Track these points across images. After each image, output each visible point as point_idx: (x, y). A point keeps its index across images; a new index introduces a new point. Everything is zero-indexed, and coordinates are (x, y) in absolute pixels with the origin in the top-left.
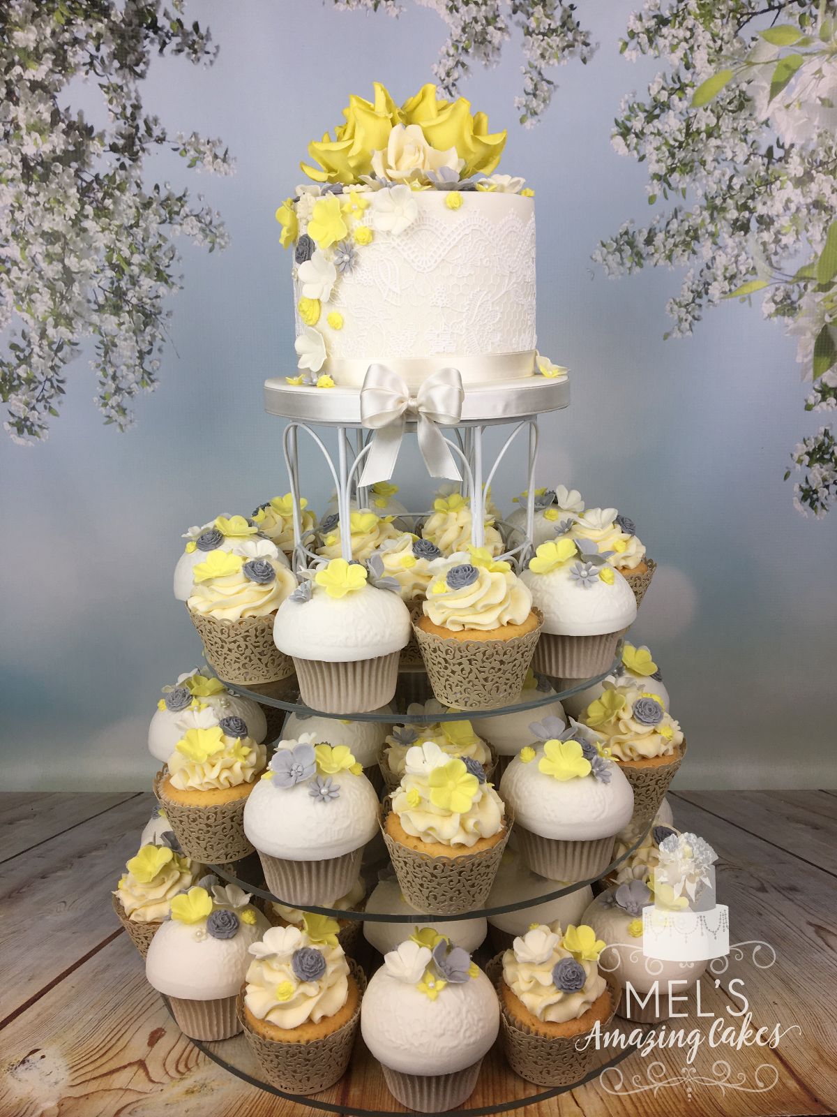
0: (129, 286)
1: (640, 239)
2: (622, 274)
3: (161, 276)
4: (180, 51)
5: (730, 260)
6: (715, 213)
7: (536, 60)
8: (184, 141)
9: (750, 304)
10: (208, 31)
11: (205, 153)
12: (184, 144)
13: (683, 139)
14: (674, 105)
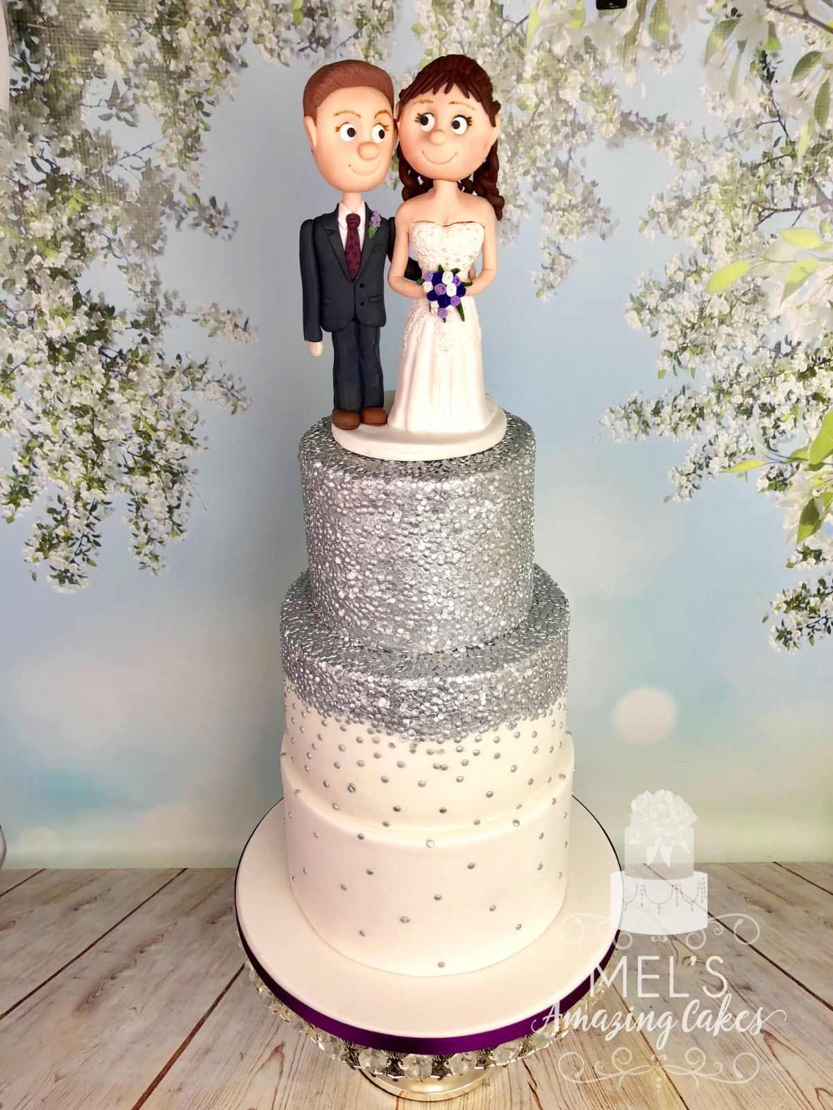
0: (157, 450)
1: (648, 410)
2: (629, 439)
3: (186, 439)
4: (197, 225)
5: (732, 440)
6: (721, 396)
7: (555, 235)
8: (204, 312)
9: (747, 479)
10: (226, 206)
11: (225, 323)
12: (204, 315)
13: (695, 322)
14: (689, 287)
